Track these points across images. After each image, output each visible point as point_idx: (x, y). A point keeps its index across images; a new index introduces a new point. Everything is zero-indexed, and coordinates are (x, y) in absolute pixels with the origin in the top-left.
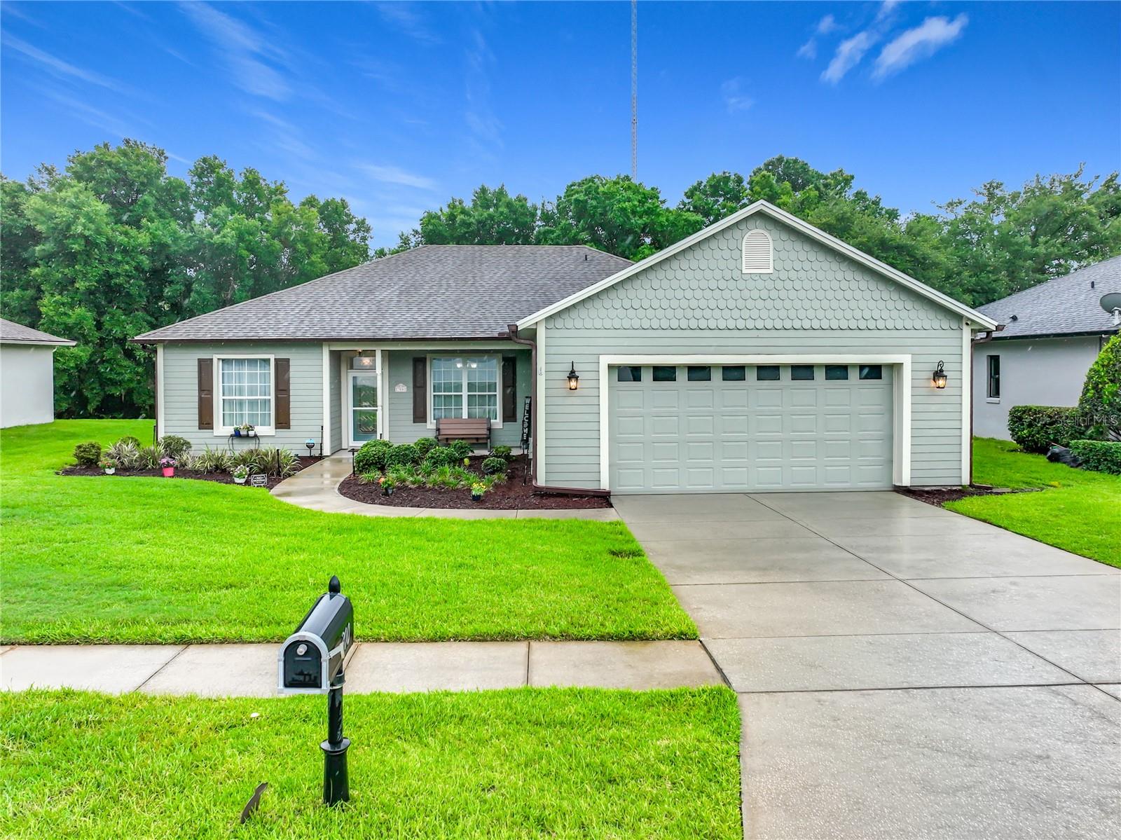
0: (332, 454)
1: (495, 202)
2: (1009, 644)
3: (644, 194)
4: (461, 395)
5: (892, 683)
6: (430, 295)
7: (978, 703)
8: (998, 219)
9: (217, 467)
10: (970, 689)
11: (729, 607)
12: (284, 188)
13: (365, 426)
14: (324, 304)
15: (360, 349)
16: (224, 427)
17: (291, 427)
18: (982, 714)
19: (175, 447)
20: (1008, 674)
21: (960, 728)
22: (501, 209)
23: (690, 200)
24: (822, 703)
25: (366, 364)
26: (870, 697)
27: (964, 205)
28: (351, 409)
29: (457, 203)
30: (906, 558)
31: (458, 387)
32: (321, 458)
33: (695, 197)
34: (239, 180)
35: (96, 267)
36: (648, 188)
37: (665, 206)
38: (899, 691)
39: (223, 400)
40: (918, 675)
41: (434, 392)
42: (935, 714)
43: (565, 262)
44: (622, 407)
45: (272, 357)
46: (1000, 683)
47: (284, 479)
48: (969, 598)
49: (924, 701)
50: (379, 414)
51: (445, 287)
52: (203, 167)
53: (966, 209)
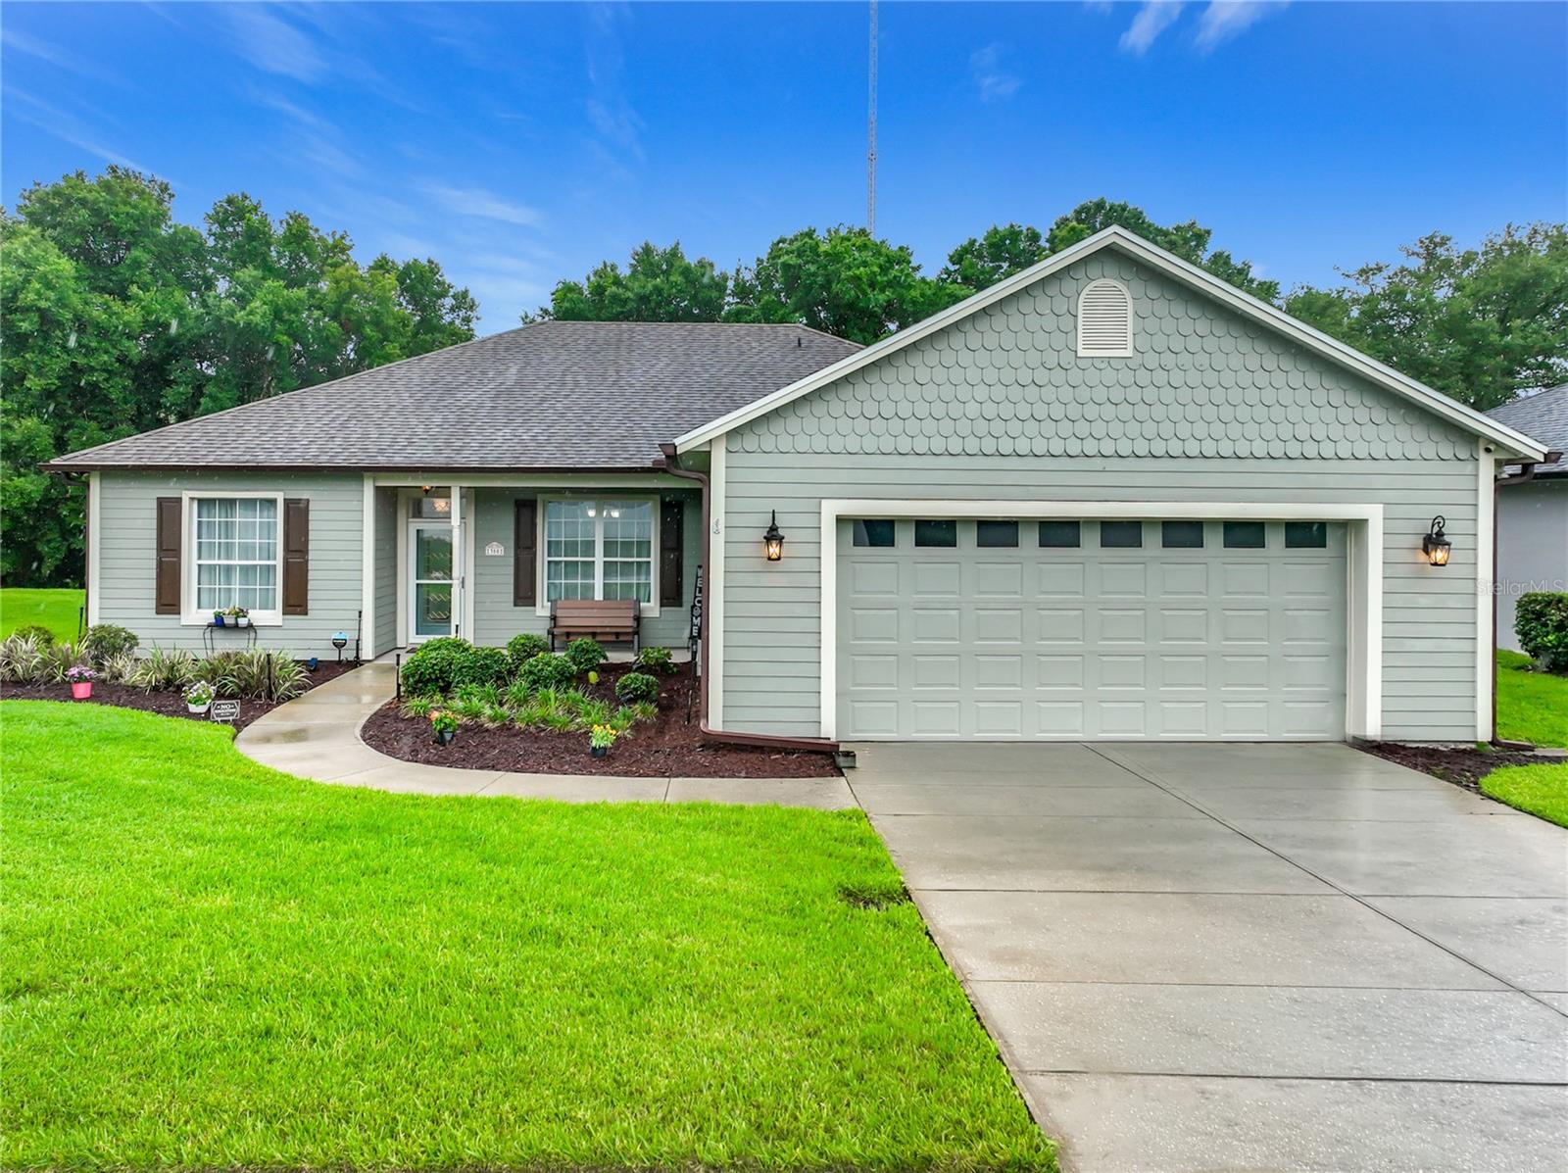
0: (377, 658)
1: (664, 267)
2: (1547, 1014)
3: (887, 256)
4: (594, 562)
5: (1331, 1069)
6: (543, 400)
7: (1486, 1110)
8: (1442, 294)
9: (169, 682)
10: (1473, 1086)
11: (1048, 930)
12: (347, 242)
13: (434, 610)
14: (371, 411)
15: (427, 485)
16: (200, 611)
17: (309, 612)
18: (1494, 1128)
19: (109, 644)
20: (1542, 1065)
21: (1452, 1150)
22: (672, 278)
23: (957, 267)
24: (1207, 1095)
25: (439, 509)
26: (1293, 1090)
27: (1385, 274)
28: (413, 582)
29: (609, 269)
30: (1363, 859)
31: (589, 547)
32: (356, 663)
33: (966, 263)
34: (278, 231)
35: (58, 356)
36: (894, 248)
37: (918, 276)
38: (1345, 1083)
39: (200, 566)
40: (1380, 1058)
41: (549, 556)
42: (1407, 1125)
43: (766, 349)
44: (860, 592)
45: (280, 497)
46: (1527, 1078)
47: (279, 704)
48: (1476, 932)
49: (1388, 1103)
50: (455, 591)
51: (570, 385)
52: (226, 210)
53: (1390, 278)
